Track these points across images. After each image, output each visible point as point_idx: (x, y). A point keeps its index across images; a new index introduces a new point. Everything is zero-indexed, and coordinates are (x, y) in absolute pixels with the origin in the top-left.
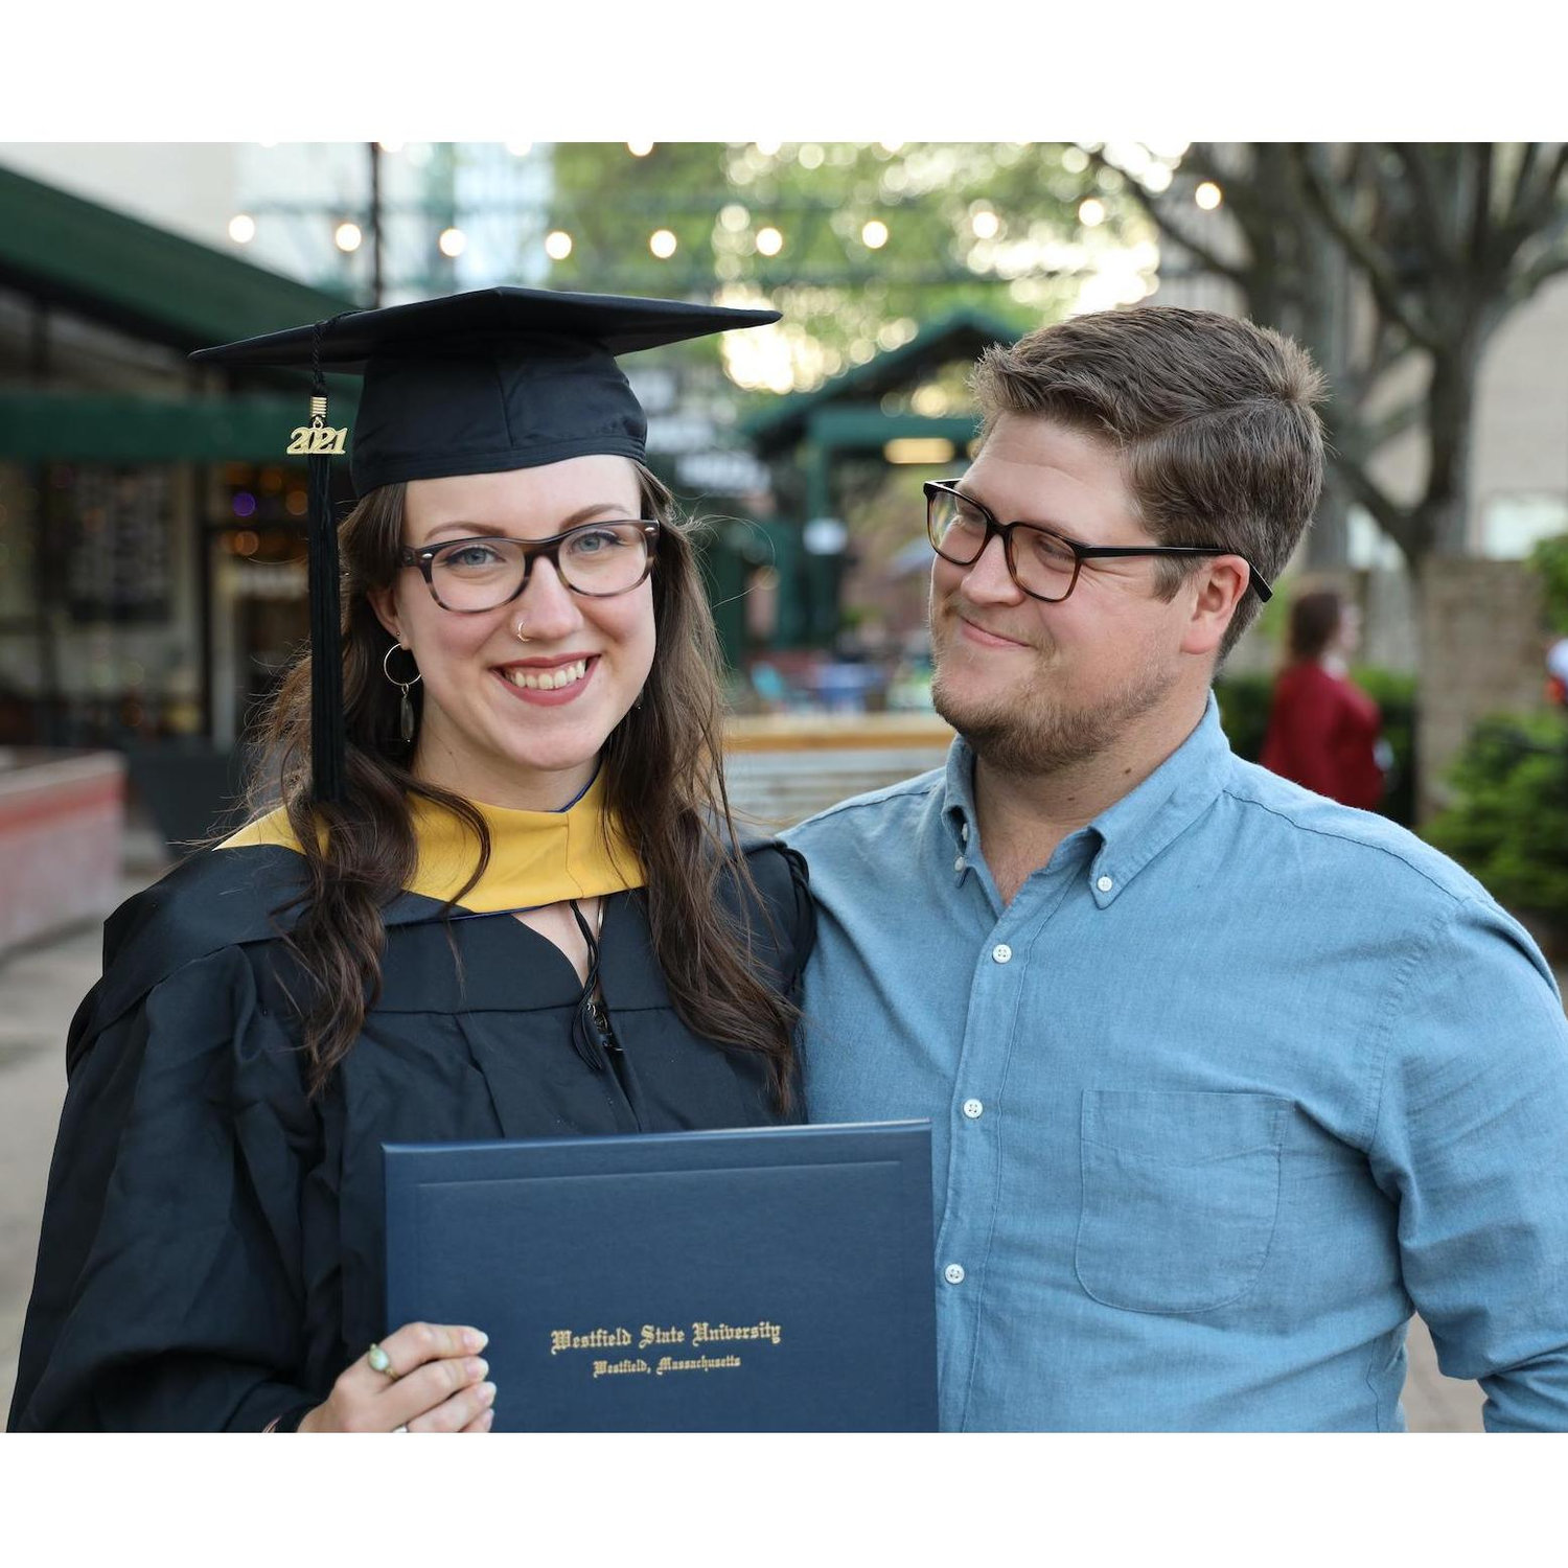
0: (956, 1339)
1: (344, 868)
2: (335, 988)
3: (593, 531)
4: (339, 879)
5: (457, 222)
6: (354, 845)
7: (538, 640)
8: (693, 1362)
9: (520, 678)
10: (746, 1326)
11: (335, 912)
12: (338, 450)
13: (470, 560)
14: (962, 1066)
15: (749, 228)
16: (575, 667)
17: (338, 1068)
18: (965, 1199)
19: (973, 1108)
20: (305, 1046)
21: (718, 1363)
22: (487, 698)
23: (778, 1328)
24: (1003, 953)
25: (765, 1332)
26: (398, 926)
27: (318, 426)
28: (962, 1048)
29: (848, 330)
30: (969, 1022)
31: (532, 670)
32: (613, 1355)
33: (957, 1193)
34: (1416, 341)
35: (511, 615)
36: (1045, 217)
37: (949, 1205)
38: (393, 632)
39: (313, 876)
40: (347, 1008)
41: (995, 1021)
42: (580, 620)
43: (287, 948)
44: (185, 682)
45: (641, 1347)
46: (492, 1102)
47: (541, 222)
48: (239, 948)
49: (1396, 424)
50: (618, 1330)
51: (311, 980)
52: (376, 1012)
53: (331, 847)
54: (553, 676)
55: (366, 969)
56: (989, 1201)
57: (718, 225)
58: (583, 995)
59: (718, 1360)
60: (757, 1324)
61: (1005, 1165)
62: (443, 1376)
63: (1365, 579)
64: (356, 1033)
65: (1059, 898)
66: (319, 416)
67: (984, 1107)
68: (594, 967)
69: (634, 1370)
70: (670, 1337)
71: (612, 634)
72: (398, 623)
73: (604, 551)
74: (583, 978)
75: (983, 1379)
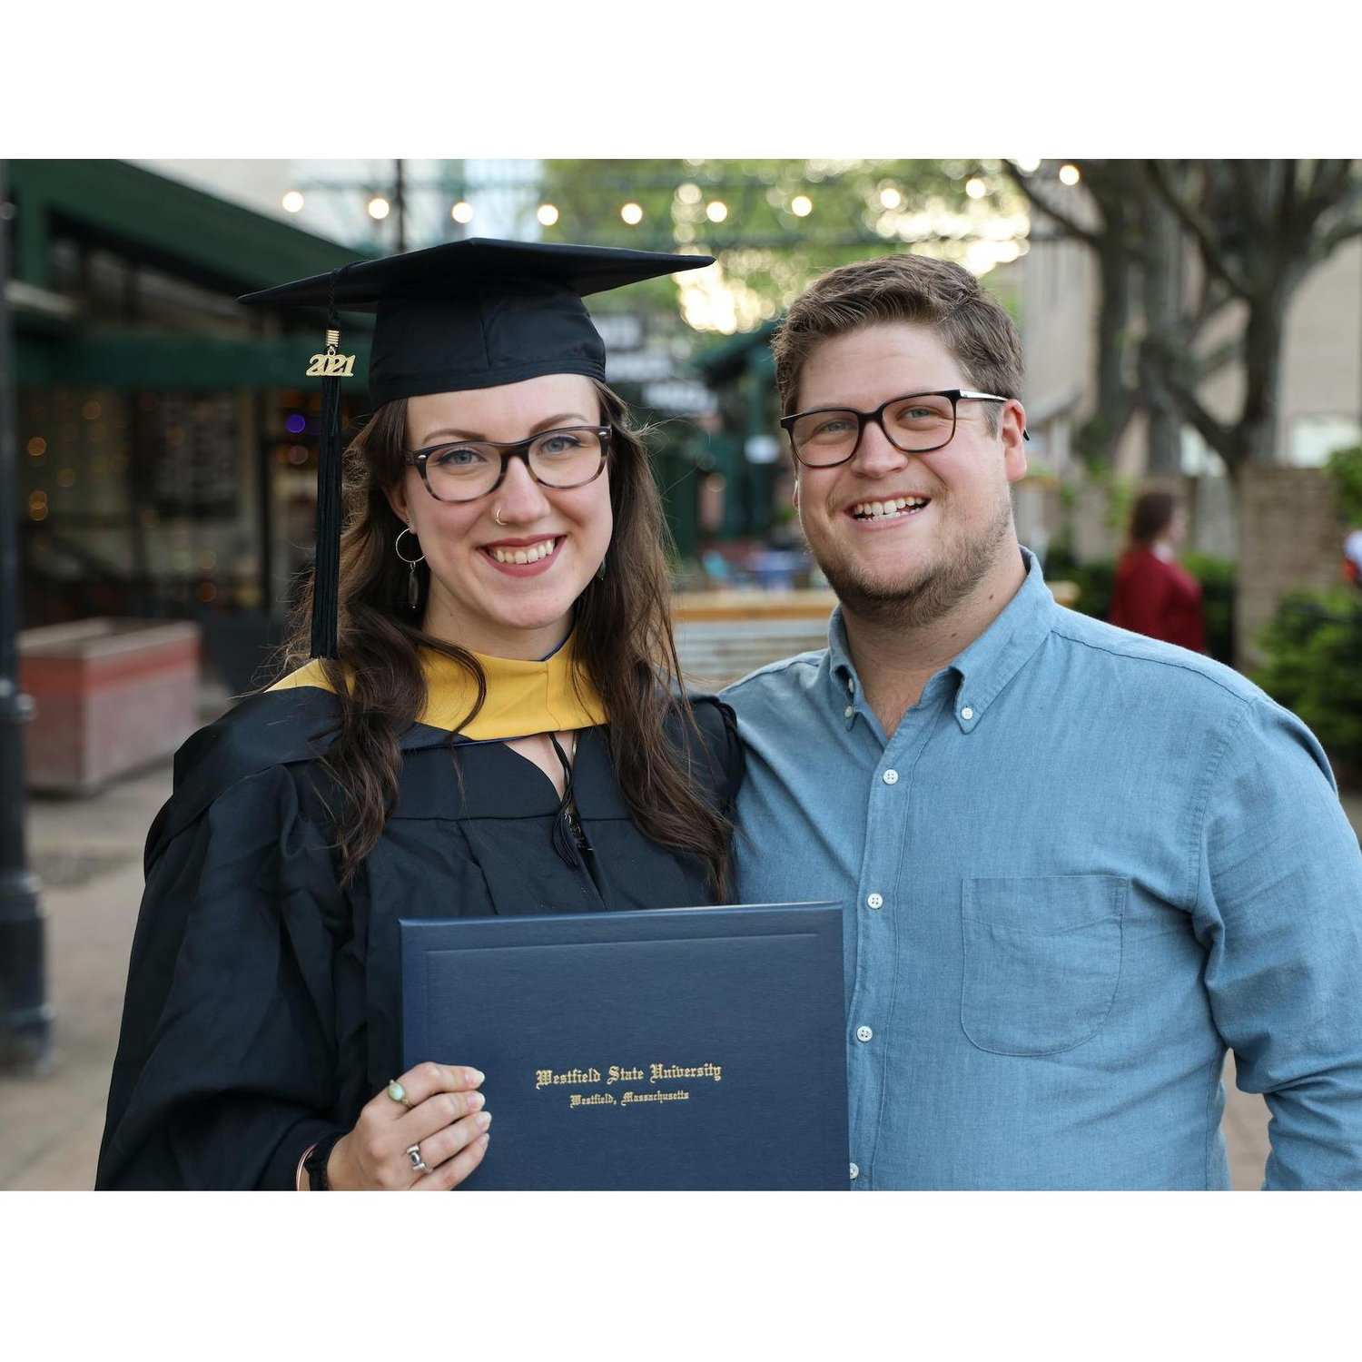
0: (868, 1086)
1: (368, 704)
2: (361, 798)
3: (557, 435)
4: (364, 712)
5: (466, 196)
6: (376, 687)
7: (512, 524)
8: (651, 1096)
9: (500, 555)
10: (694, 1067)
11: (361, 739)
12: (348, 373)
13: (459, 460)
14: (864, 867)
15: (700, 202)
16: (545, 545)
17: (364, 862)
18: (870, 973)
19: (875, 900)
20: (337, 845)
21: (671, 1097)
22: (475, 572)
23: (719, 1068)
24: (891, 776)
25: (709, 1072)
26: (412, 751)
27: (332, 353)
28: (863, 854)
29: (781, 283)
30: (868, 833)
31: (509, 548)
32: (586, 1090)
33: (864, 969)
34: (1236, 292)
35: (492, 504)
36: (938, 194)
37: (858, 979)
38: (404, 520)
39: (342, 711)
40: (371, 814)
41: (889, 830)
42: (547, 508)
43: (322, 765)
44: (248, 566)
45: (609, 1083)
46: (488, 891)
47: (534, 196)
48: (285, 768)
49: (1220, 359)
50: (590, 1070)
51: (343, 792)
52: (395, 818)
53: (357, 688)
54: (526, 553)
55: (386, 784)
56: (890, 975)
57: (676, 199)
58: (561, 806)
59: (671, 1095)
60: (702, 1066)
61: (902, 945)
62: (448, 1105)
63: (1194, 484)
64: (378, 834)
65: (932, 728)
66: (333, 345)
67: (884, 899)
68: (569, 786)
69: (603, 1102)
70: (632, 1075)
71: (575, 520)
72: (407, 512)
73: (568, 452)
74: (561, 795)
75: (889, 1117)
